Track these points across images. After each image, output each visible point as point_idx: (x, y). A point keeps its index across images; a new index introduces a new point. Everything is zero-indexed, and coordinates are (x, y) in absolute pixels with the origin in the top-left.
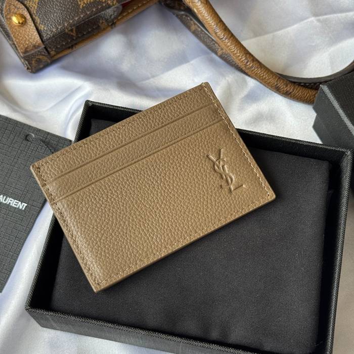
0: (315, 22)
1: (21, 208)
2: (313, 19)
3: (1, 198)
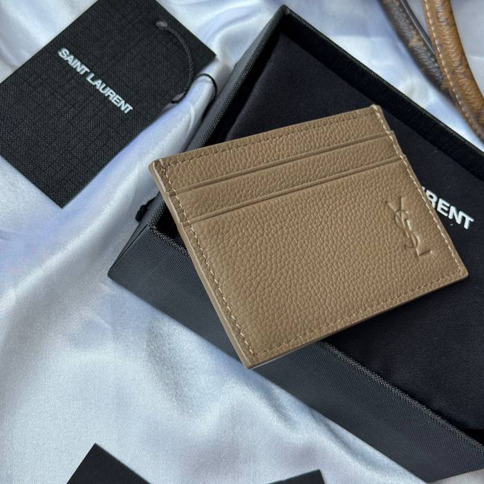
1: (123, 108)
3: (98, 84)
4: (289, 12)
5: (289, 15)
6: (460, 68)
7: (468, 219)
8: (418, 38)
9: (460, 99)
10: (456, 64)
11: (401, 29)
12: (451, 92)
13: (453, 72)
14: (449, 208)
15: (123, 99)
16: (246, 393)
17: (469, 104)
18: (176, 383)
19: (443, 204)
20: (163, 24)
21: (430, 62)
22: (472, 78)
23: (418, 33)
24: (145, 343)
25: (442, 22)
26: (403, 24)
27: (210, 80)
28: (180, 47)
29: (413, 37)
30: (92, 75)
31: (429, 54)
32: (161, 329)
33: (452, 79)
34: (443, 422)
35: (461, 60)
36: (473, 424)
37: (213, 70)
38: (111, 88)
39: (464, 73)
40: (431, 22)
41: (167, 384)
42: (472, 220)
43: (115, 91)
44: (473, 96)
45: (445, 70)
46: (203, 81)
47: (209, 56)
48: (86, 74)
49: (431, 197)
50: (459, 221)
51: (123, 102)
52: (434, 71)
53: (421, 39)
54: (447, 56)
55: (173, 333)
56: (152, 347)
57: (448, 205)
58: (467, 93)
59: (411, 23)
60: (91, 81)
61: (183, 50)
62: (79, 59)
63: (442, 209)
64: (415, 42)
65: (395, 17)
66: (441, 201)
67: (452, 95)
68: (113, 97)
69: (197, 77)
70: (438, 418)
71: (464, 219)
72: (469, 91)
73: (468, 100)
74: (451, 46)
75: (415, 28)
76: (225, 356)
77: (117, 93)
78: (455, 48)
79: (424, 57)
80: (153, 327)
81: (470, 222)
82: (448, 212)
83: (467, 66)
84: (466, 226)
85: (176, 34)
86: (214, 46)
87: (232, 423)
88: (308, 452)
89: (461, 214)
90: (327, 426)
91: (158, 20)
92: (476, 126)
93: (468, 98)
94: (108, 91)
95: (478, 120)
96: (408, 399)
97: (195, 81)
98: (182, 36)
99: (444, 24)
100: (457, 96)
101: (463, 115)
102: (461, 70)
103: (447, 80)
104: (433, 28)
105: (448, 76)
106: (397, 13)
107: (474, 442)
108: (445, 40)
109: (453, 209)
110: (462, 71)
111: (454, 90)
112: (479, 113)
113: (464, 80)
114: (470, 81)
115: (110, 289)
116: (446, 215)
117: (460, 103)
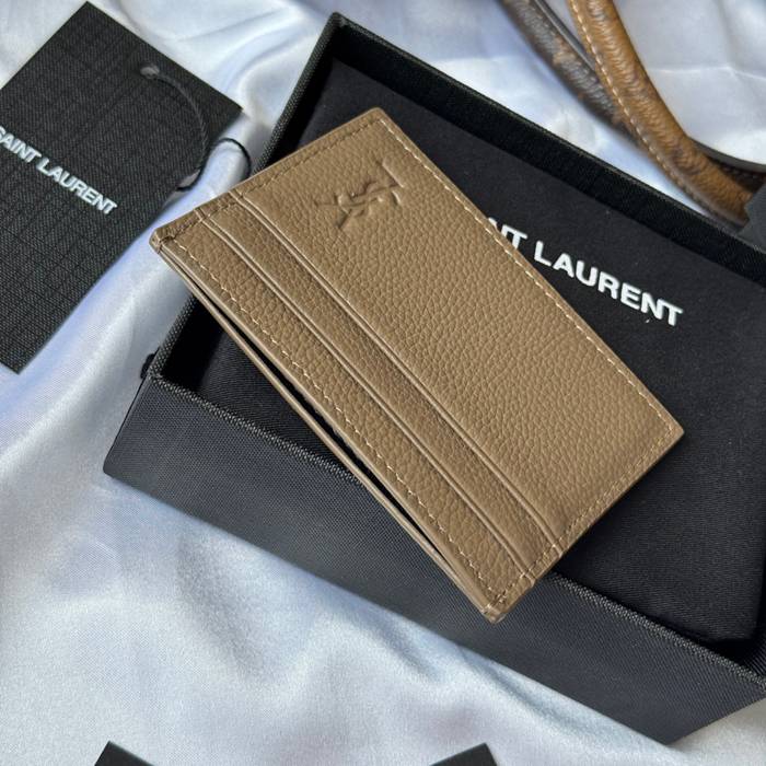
0: (732, 75)
1: (101, 207)
2: (728, 68)
3: (58, 174)
4: (344, 23)
5: (345, 26)
6: (635, 84)
7: (674, 310)
8: (565, 48)
9: (645, 133)
10: (629, 79)
11: (538, 39)
12: (628, 125)
13: (626, 93)
14: (640, 296)
15: (100, 192)
16: (350, 633)
17: (659, 140)
18: (233, 630)
19: (630, 292)
20: (152, 70)
21: (589, 84)
22: (656, 96)
23: (564, 41)
24: (175, 571)
25: (596, 16)
26: (540, 31)
27: (236, 147)
28: (184, 103)
29: (558, 49)
30: (46, 161)
31: (586, 71)
32: (200, 546)
33: (627, 103)
34: (669, 635)
35: (635, 72)
36: (720, 631)
37: (240, 132)
38: (78, 178)
39: (643, 90)
40: (580, 19)
41: (218, 633)
42: (680, 311)
43: (85, 182)
44: (662, 126)
45: (615, 91)
46: (225, 150)
47: (232, 111)
48: (36, 160)
49: (609, 282)
50: (658, 314)
51: (100, 197)
52: (597, 96)
53: (571, 50)
54: (613, 69)
55: (221, 552)
56: (188, 576)
57: (638, 292)
58: (652, 122)
59: (552, 27)
60: (45, 172)
61: (190, 107)
62: (22, 139)
63: (630, 299)
64: (561, 56)
65: (526, 21)
66: (626, 287)
67: (630, 130)
68: (85, 191)
69: (216, 145)
70: (661, 630)
71: (666, 311)
72: (655, 119)
73: (656, 133)
74: (617, 52)
75: (558, 33)
76: (311, 578)
77: (89, 185)
78: (623, 54)
79: (580, 77)
80: (186, 545)
81: (677, 314)
82: (639, 303)
83: (647, 80)
84: (672, 321)
85: (175, 83)
86: (239, 95)
87: (332, 683)
88: (462, 717)
89: (661, 303)
90: (490, 672)
91: (143, 64)
92: (675, 173)
93: (656, 129)
94: (76, 185)
95: (676, 163)
96: (608, 604)
97: (214, 152)
98: (185, 86)
99: (601, 18)
100: (638, 130)
101: (652, 157)
102: (637, 87)
103: (619, 107)
104: (584, 29)
105: (620, 101)
106: (528, 15)
107: (724, 662)
108: (606, 43)
109: (647, 298)
110: (639, 89)
111: (632, 121)
112: (676, 152)
113: (646, 103)
114: (654, 102)
115: (109, 492)
116: (636, 307)
117: (645, 140)
